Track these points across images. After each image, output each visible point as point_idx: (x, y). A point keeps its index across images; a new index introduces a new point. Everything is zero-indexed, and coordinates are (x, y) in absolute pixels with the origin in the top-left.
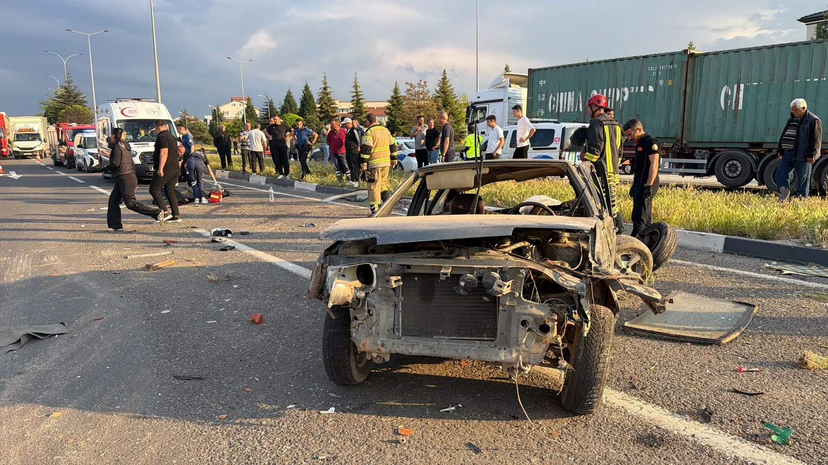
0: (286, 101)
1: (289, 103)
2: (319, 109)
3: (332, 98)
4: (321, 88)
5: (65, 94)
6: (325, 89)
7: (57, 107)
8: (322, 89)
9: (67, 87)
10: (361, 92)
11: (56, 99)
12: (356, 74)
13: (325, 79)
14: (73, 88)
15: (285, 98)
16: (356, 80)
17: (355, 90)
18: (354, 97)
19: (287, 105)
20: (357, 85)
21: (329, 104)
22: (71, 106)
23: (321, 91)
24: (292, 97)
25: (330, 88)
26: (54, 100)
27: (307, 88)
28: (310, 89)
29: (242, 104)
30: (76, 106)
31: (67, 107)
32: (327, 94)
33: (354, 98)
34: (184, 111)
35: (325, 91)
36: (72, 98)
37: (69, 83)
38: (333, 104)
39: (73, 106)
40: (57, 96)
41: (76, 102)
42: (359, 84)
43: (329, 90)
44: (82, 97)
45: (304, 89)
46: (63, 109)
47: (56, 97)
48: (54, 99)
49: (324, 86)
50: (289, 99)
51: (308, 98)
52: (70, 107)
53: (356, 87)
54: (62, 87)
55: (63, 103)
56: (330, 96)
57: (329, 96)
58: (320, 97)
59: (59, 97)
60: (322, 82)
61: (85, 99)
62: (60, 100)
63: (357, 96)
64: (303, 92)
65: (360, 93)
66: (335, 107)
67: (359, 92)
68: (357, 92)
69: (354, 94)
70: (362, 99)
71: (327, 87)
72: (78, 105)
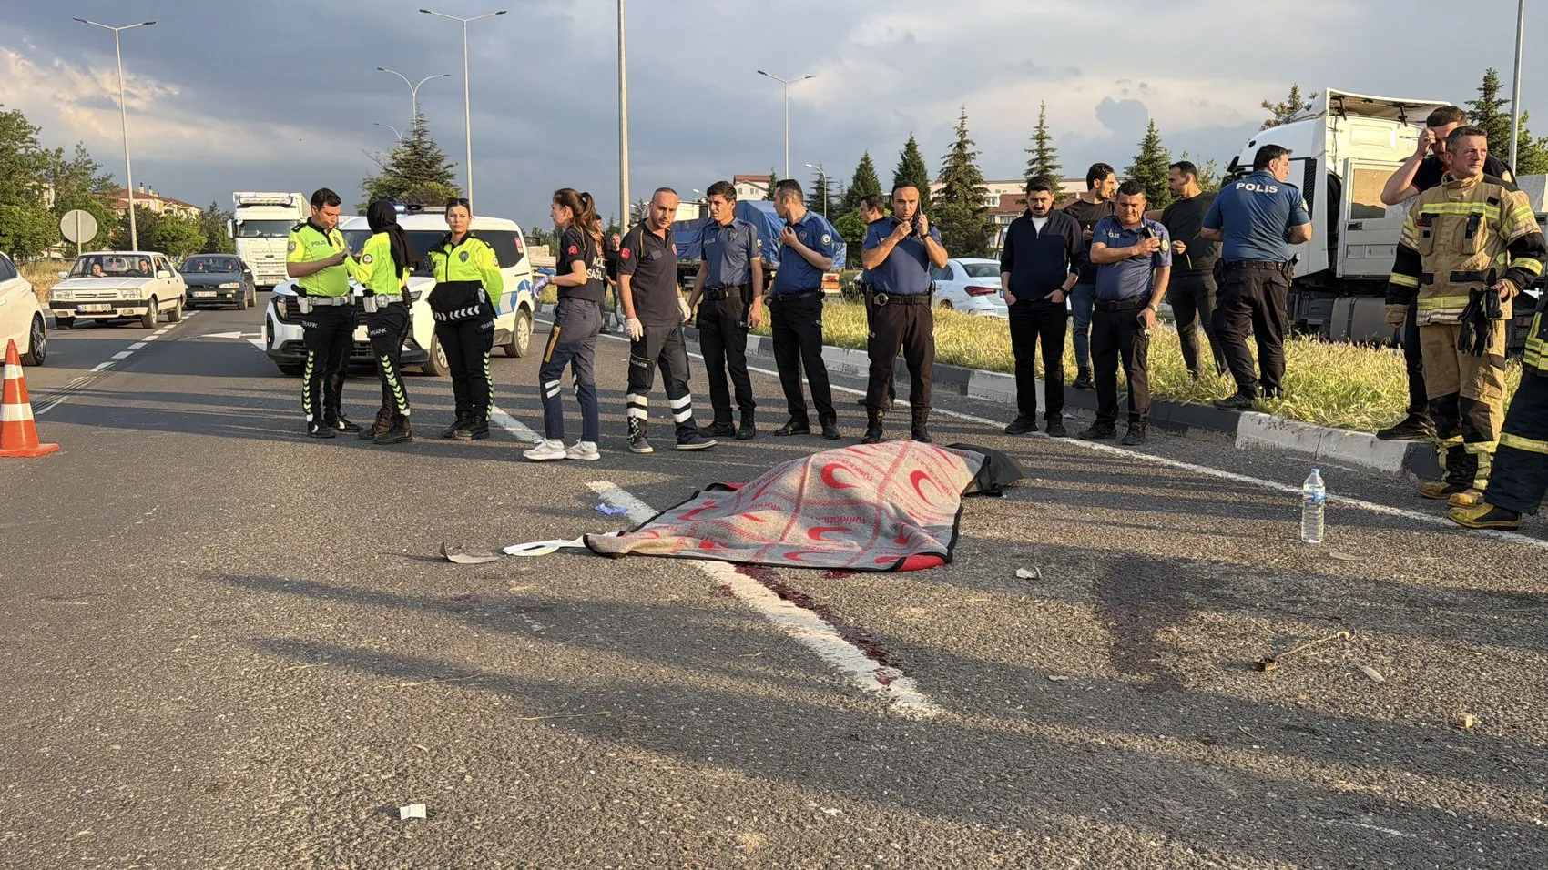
0: (857, 179)
1: (862, 184)
2: (944, 194)
3: (976, 168)
4: (951, 145)
5: (412, 157)
6: (961, 145)
7: (395, 186)
8: (955, 145)
9: (416, 143)
10: (1053, 150)
11: (394, 169)
12: (1043, 107)
13: (962, 124)
14: (427, 146)
15: (855, 173)
16: (1041, 122)
17: (1037, 147)
18: (1033, 162)
19: (859, 189)
20: (1045, 135)
21: (968, 181)
22: (422, 184)
23: (950, 151)
24: (871, 169)
25: (974, 144)
26: (388, 171)
27: (911, 147)
28: (918, 149)
29: (755, 189)
30: (431, 184)
31: (413, 185)
32: (965, 158)
33: (1034, 166)
34: (639, 204)
35: (961, 153)
36: (424, 167)
37: (420, 135)
38: (976, 182)
39: (425, 184)
40: (395, 162)
41: (432, 176)
42: (1048, 132)
43: (969, 149)
44: (445, 165)
45: (904, 148)
46: (405, 189)
47: (393, 165)
48: (389, 168)
49: (959, 140)
50: (864, 175)
51: (913, 170)
52: (418, 186)
53: (1041, 138)
54: (406, 143)
55: (406, 177)
56: (973, 162)
57: (968, 163)
58: (947, 165)
59: (398, 165)
60: (956, 131)
61: (450, 171)
62: (400, 171)
63: (1042, 159)
64: (903, 157)
65: (1049, 153)
66: (983, 189)
67: (1047, 150)
68: (1041, 151)
69: (1035, 156)
70: (1053, 167)
71: (967, 142)
72: (435, 183)
